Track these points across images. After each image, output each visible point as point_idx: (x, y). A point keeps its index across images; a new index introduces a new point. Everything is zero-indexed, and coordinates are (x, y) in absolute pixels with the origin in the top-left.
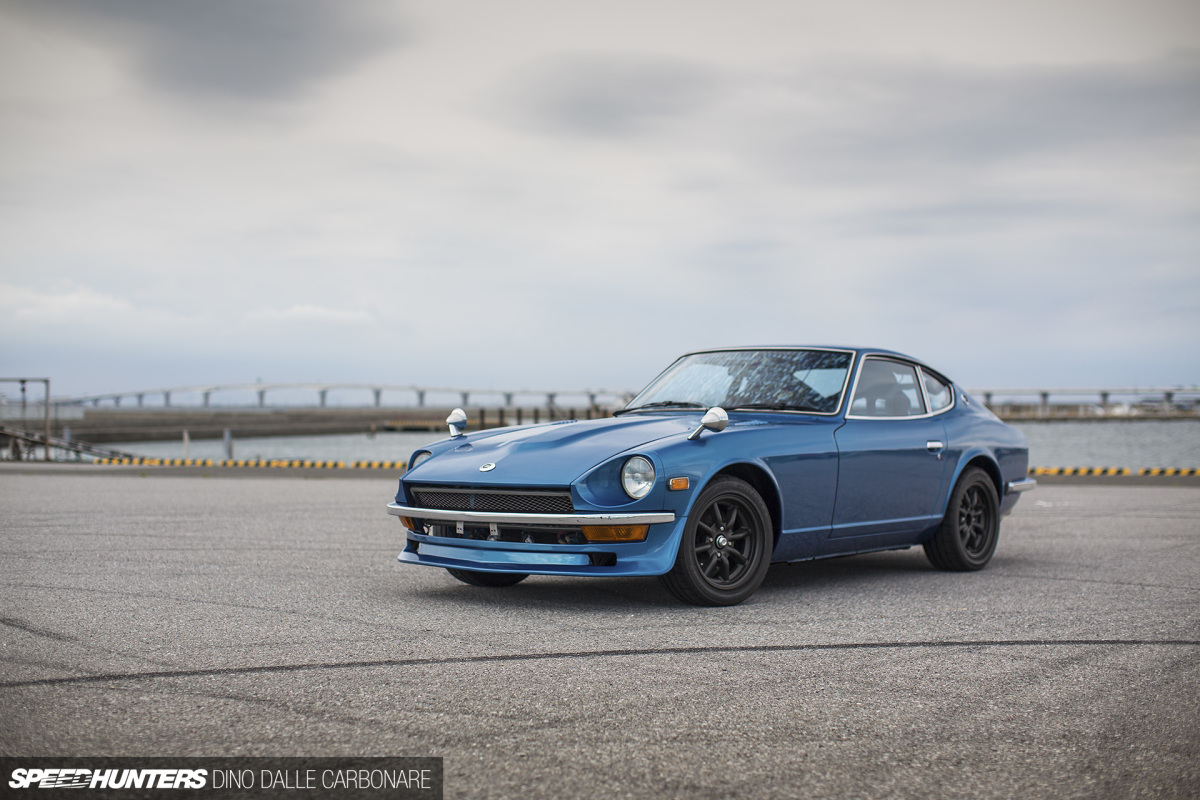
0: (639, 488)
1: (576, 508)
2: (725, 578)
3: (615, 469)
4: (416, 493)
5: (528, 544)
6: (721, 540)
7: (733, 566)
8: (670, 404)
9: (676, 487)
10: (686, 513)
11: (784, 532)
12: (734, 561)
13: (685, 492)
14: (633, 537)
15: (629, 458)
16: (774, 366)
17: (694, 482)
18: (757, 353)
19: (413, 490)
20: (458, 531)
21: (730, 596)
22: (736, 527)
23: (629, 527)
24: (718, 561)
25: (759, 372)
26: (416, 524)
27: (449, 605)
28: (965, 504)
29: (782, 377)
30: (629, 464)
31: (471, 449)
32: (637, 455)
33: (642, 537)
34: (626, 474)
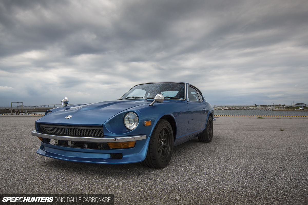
0: (131, 126)
1: (105, 134)
4: (42, 127)
6: (162, 143)
9: (147, 125)
13: (150, 127)
14: (129, 146)
15: (127, 113)
17: (153, 123)
21: (164, 164)
22: (164, 137)
23: (128, 143)
30: (127, 116)
31: (70, 110)
32: (130, 112)
33: (133, 146)
34: (126, 120)
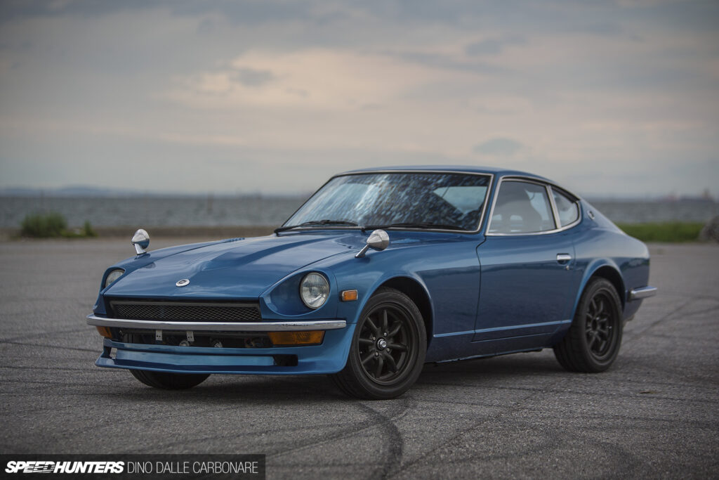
1: (264, 316)
3: (296, 283)
4: (115, 306)
5: (219, 348)
6: (382, 342)
8: (328, 222)
9: (347, 298)
10: (355, 321)
11: (434, 336)
13: (355, 303)
14: (312, 341)
15: (305, 274)
16: (421, 188)
17: (361, 295)
18: (405, 176)
19: (113, 303)
20: (156, 338)
23: (308, 332)
25: (407, 194)
26: (115, 335)
28: (592, 311)
30: (306, 280)
33: (319, 341)
34: (304, 288)
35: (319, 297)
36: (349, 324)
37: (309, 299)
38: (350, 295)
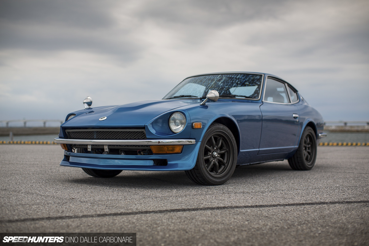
0: (177, 128)
1: (147, 137)
2: (217, 172)
3: (167, 117)
4: (68, 132)
5: (123, 156)
6: (215, 154)
7: (220, 167)
9: (196, 127)
10: (201, 140)
11: (241, 151)
12: (221, 163)
13: (201, 130)
14: (175, 152)
15: (172, 113)
16: (229, 80)
18: (220, 75)
19: (67, 131)
20: (88, 150)
21: (220, 180)
22: (221, 148)
23: (174, 146)
24: (214, 164)
25: (222, 83)
26: (69, 148)
27: (84, 186)
28: (305, 142)
29: (233, 84)
30: (173, 116)
31: (94, 113)
32: (177, 111)
33: (180, 151)
34: (171, 121)
35: (180, 126)
36: (197, 142)
37: (174, 127)
38: (197, 125)
